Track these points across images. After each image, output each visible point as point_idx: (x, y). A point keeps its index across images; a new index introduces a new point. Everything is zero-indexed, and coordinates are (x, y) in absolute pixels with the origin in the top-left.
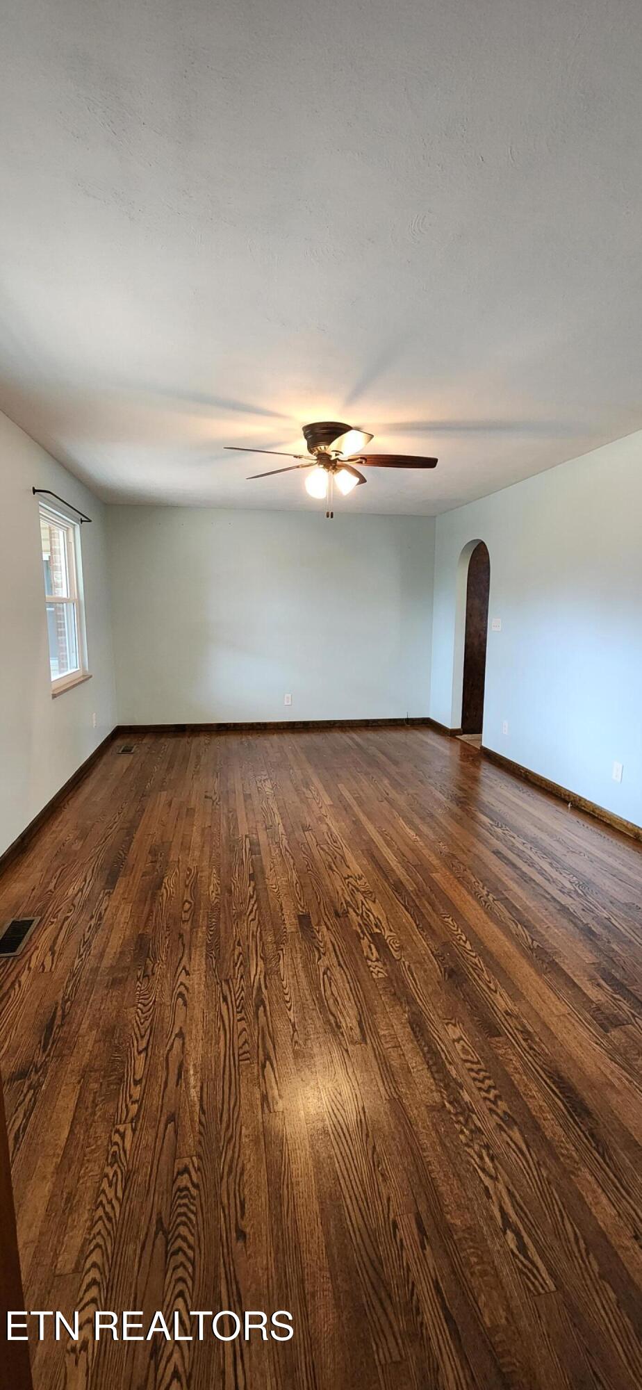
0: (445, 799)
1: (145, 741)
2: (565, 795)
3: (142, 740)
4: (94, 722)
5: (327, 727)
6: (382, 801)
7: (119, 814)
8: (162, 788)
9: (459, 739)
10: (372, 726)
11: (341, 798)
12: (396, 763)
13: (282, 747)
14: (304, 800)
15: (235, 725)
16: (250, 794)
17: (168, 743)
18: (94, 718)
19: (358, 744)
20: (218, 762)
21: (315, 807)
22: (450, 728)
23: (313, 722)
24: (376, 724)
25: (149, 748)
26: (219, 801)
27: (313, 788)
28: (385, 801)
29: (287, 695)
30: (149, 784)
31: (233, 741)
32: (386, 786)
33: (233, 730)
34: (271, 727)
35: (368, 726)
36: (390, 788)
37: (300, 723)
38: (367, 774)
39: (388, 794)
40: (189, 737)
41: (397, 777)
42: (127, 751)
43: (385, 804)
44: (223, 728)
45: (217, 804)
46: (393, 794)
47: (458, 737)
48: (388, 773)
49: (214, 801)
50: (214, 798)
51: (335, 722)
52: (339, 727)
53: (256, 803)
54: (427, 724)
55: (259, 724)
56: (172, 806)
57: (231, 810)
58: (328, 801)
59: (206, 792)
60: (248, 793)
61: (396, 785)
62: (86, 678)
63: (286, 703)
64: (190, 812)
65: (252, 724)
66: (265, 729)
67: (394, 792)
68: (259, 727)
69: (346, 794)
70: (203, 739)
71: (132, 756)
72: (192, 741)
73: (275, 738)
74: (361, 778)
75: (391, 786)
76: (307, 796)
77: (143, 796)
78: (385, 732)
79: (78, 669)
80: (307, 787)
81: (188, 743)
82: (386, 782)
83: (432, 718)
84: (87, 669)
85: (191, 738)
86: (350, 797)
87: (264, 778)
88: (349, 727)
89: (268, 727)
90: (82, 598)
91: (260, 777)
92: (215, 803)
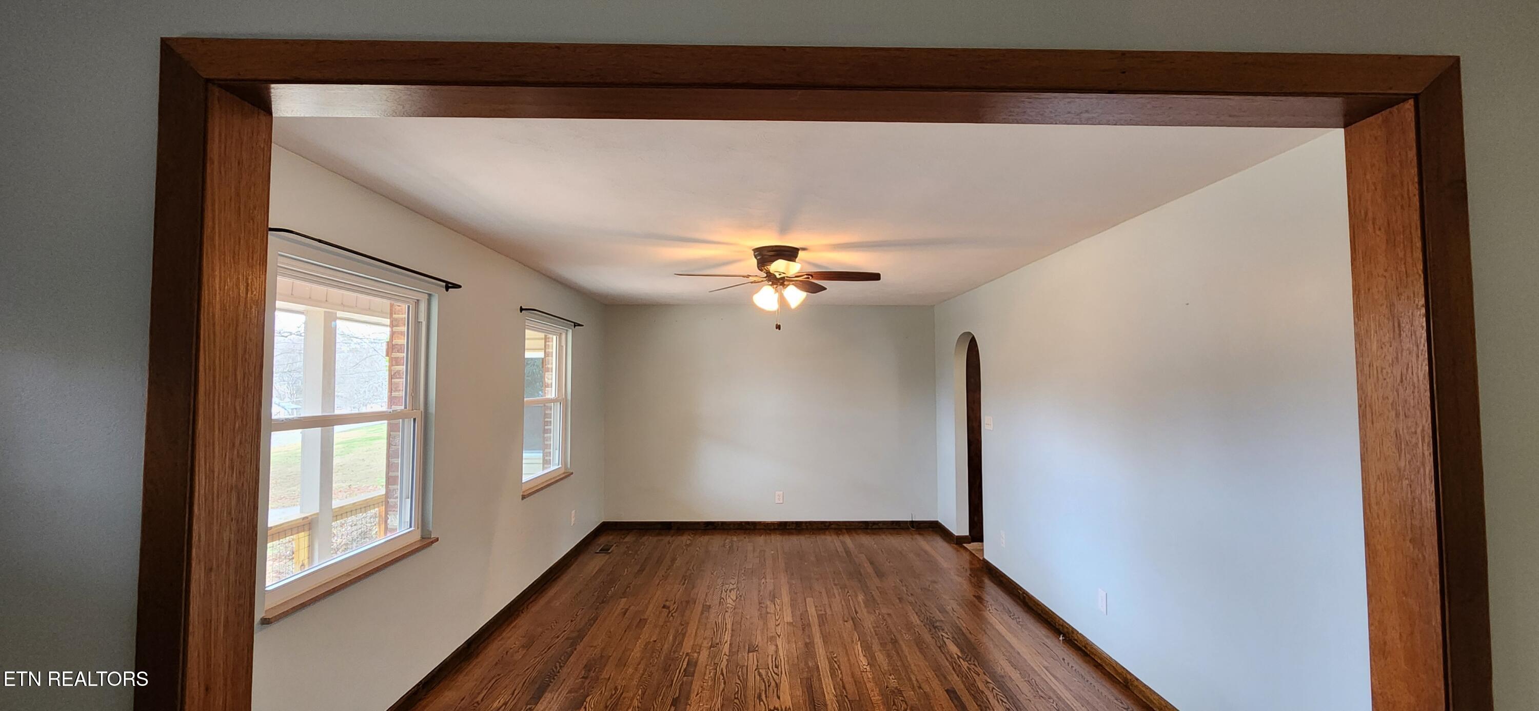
0: (918, 622)
1: (626, 540)
2: (1059, 625)
3: (624, 539)
4: (573, 520)
5: (823, 529)
6: (846, 621)
7: (572, 621)
8: (624, 595)
9: (965, 548)
10: (872, 529)
11: (804, 615)
12: (880, 574)
13: (764, 551)
14: (764, 617)
15: (723, 523)
16: (710, 606)
17: (649, 541)
18: (573, 515)
19: (848, 552)
20: (691, 568)
21: (771, 624)
22: (956, 535)
23: (806, 522)
24: (877, 527)
25: (627, 547)
26: (675, 612)
27: (778, 601)
28: (851, 622)
29: (777, 493)
30: (613, 589)
31: (716, 542)
32: (859, 603)
33: (719, 529)
34: (762, 527)
35: (867, 529)
36: (862, 605)
37: (792, 523)
38: (843, 587)
39: (857, 613)
40: (672, 536)
41: (876, 594)
42: (605, 550)
43: (850, 624)
44: (710, 527)
45: (672, 616)
46: (863, 613)
47: (965, 545)
48: (867, 587)
49: (670, 612)
50: (671, 608)
51: (831, 523)
52: (835, 529)
53: (712, 616)
54: (935, 528)
55: (748, 523)
56: (626, 616)
57: (683, 623)
58: (789, 619)
59: (667, 601)
60: (708, 604)
61: (871, 602)
62: (567, 475)
63: (777, 501)
64: (642, 622)
65: (741, 522)
66: (755, 529)
67: (865, 610)
68: (748, 526)
69: (812, 611)
70: (685, 539)
71: (607, 556)
72: (673, 541)
73: (760, 540)
74: (836, 591)
75: (864, 603)
76: (768, 610)
77: (603, 602)
78: (884, 537)
79: (560, 466)
80: (773, 601)
81: (669, 543)
82: (861, 598)
83: (940, 521)
84: (569, 466)
85: (674, 537)
86: (814, 613)
87: (731, 587)
88: (846, 529)
89: (758, 527)
90: (569, 397)
91: (727, 586)
92: (670, 614)
